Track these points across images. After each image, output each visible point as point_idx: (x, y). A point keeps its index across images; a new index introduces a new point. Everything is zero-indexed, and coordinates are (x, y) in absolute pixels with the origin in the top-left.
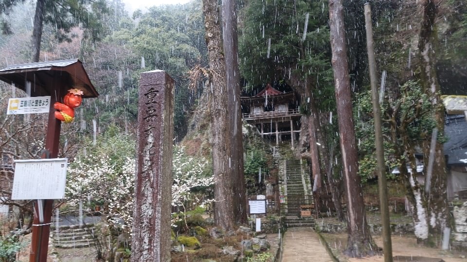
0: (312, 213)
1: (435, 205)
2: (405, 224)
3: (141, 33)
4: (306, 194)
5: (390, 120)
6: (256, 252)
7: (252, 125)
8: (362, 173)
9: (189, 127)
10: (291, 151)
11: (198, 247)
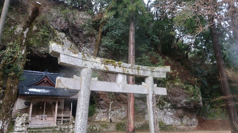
1: (4, 117)
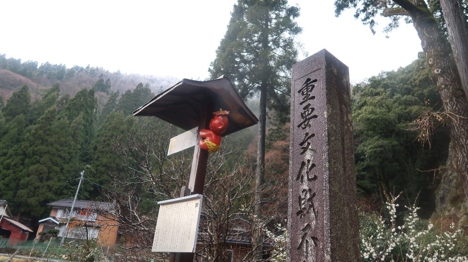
3: (362, 105)
9: (437, 201)
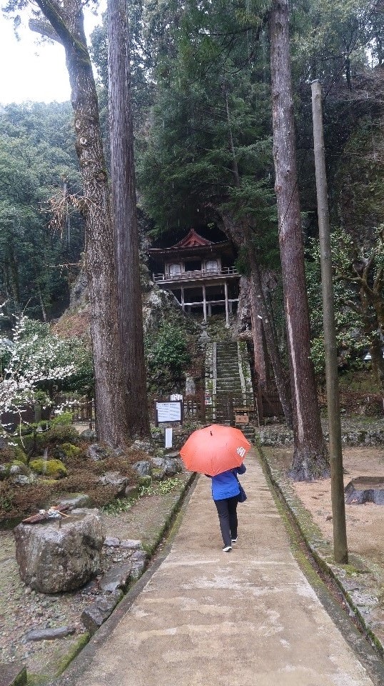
0: (250, 419)
2: (379, 432)
4: (244, 391)
5: (358, 278)
6: (157, 478)
7: (167, 291)
8: (316, 357)
9: (73, 295)
10: (226, 330)
11: (63, 475)
